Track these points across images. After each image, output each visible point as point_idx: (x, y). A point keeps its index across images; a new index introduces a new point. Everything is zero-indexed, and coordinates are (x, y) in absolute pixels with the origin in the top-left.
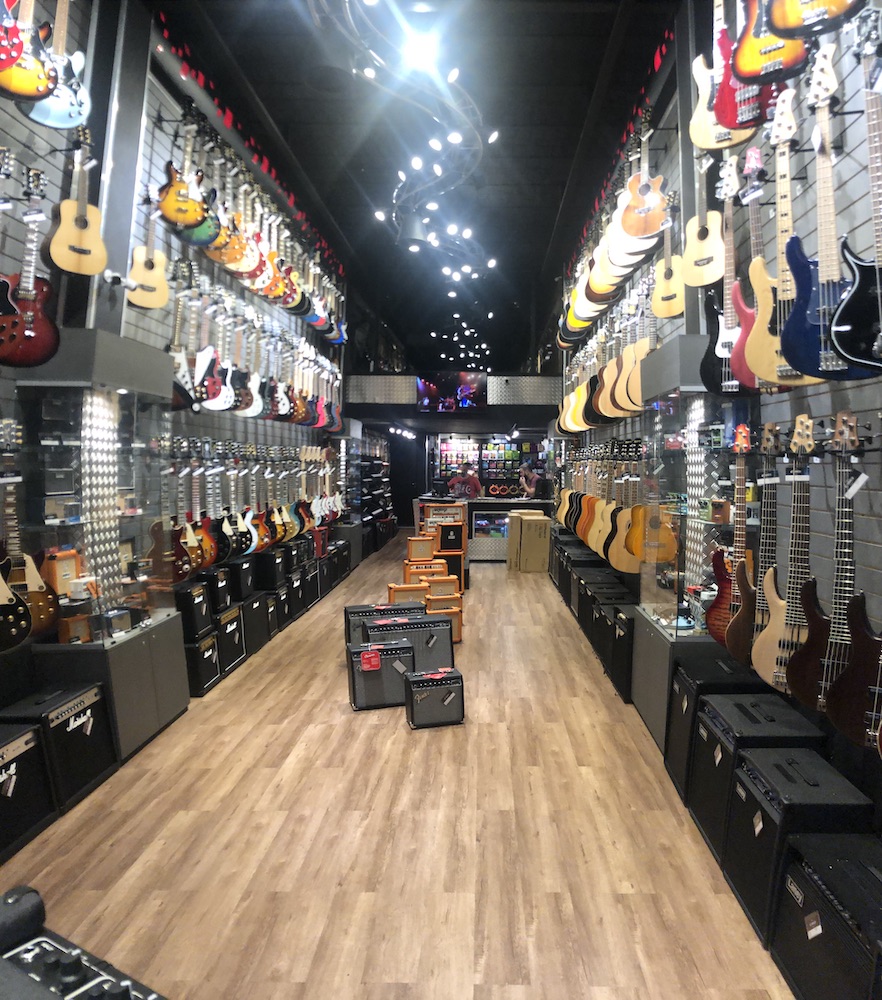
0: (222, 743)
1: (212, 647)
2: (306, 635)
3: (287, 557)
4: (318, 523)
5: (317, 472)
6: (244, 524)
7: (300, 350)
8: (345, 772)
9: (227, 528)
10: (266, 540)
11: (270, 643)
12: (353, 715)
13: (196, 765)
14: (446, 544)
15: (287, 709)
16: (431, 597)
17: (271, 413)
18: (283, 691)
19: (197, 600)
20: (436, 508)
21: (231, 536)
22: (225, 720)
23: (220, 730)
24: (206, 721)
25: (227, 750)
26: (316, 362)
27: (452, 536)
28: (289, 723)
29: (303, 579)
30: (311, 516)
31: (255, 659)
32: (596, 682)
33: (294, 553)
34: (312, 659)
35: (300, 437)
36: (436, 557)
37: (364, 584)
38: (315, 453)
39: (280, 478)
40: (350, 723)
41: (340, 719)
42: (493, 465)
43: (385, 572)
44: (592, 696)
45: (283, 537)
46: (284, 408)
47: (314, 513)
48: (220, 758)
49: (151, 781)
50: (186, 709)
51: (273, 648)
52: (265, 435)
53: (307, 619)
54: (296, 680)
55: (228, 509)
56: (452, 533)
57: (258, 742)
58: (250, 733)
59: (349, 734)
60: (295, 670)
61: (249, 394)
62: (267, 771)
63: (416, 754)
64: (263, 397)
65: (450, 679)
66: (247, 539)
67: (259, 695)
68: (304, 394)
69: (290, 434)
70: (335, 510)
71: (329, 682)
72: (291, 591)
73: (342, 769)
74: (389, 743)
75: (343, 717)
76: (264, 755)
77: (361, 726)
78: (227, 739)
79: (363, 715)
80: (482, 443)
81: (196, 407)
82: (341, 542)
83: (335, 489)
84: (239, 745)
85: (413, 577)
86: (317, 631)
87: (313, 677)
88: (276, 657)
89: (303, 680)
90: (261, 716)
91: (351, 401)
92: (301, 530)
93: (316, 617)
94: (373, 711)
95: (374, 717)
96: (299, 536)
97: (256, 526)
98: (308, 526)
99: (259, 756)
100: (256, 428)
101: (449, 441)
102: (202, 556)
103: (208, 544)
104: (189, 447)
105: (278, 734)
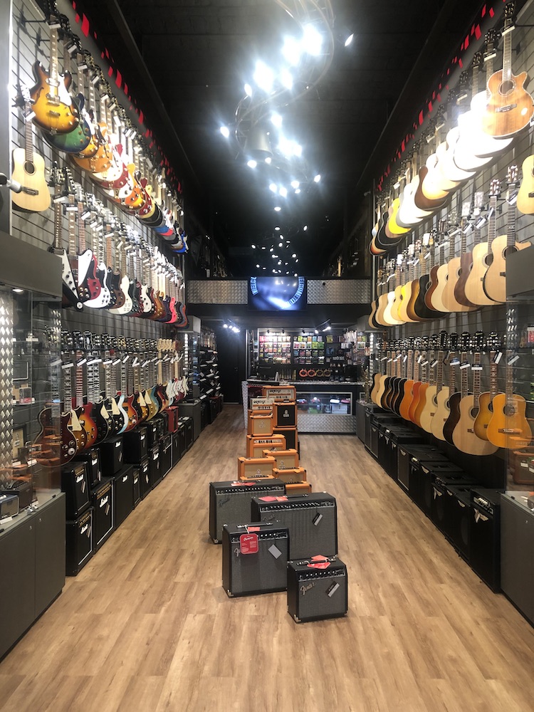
0: (100, 639)
1: (88, 522)
2: (166, 505)
3: (149, 435)
4: (171, 403)
5: (170, 360)
6: (117, 408)
7: (155, 257)
8: (238, 684)
9: (104, 413)
10: (134, 421)
11: (134, 512)
12: (230, 602)
13: (74, 671)
14: (281, 421)
15: (161, 594)
16: (279, 471)
17: (137, 312)
18: (154, 570)
19: (79, 479)
20: (272, 390)
21: (107, 419)
22: (101, 606)
23: (96, 620)
24: (81, 607)
25: (107, 648)
26: (167, 268)
27: (286, 415)
28: (167, 611)
29: (160, 452)
30: (166, 398)
31: (122, 531)
32: (455, 566)
33: (154, 430)
34: (176, 533)
35: (154, 332)
36: (275, 432)
37: (207, 454)
38: (167, 345)
39: (143, 366)
40: (228, 613)
41: (217, 606)
42: (302, 353)
43: (223, 442)
44: (459, 583)
45: (147, 417)
46: (147, 308)
47: (168, 394)
48: (100, 660)
49: (27, 692)
50: (61, 592)
51: (137, 517)
52: (129, 330)
53: (164, 488)
54: (164, 557)
55: (104, 395)
56: (286, 412)
57: (138, 636)
58: (128, 624)
59: (231, 629)
60: (162, 546)
61: (121, 294)
62: (152, 680)
63: (308, 658)
64: (131, 297)
65: (334, 569)
66: (120, 422)
67: (131, 574)
68: (160, 295)
69: (147, 329)
70: (182, 391)
71: (196, 560)
72: (152, 464)
73: (234, 679)
74: (275, 641)
75: (220, 604)
76: (146, 656)
77: (240, 616)
78: (105, 632)
79: (240, 603)
80: (294, 335)
81: (80, 305)
82: (186, 418)
83: (181, 374)
84: (118, 641)
85: (256, 451)
86: (175, 501)
87: (181, 553)
88: (141, 528)
89: (172, 556)
90: (137, 602)
91: (192, 302)
92: (159, 410)
93: (171, 485)
94: (248, 598)
95: (250, 607)
96: (158, 415)
97: (126, 409)
98: (164, 406)
99: (141, 659)
100: (122, 324)
101: (267, 334)
102: (85, 439)
103: (89, 428)
104: (74, 341)
105: (157, 626)
